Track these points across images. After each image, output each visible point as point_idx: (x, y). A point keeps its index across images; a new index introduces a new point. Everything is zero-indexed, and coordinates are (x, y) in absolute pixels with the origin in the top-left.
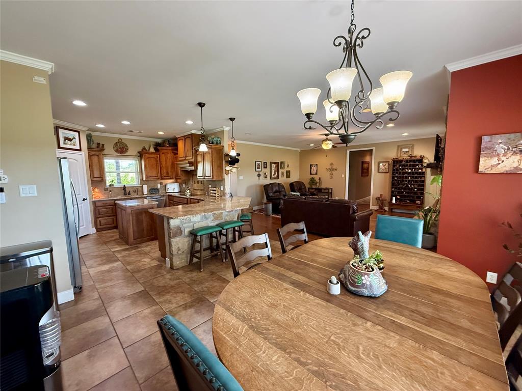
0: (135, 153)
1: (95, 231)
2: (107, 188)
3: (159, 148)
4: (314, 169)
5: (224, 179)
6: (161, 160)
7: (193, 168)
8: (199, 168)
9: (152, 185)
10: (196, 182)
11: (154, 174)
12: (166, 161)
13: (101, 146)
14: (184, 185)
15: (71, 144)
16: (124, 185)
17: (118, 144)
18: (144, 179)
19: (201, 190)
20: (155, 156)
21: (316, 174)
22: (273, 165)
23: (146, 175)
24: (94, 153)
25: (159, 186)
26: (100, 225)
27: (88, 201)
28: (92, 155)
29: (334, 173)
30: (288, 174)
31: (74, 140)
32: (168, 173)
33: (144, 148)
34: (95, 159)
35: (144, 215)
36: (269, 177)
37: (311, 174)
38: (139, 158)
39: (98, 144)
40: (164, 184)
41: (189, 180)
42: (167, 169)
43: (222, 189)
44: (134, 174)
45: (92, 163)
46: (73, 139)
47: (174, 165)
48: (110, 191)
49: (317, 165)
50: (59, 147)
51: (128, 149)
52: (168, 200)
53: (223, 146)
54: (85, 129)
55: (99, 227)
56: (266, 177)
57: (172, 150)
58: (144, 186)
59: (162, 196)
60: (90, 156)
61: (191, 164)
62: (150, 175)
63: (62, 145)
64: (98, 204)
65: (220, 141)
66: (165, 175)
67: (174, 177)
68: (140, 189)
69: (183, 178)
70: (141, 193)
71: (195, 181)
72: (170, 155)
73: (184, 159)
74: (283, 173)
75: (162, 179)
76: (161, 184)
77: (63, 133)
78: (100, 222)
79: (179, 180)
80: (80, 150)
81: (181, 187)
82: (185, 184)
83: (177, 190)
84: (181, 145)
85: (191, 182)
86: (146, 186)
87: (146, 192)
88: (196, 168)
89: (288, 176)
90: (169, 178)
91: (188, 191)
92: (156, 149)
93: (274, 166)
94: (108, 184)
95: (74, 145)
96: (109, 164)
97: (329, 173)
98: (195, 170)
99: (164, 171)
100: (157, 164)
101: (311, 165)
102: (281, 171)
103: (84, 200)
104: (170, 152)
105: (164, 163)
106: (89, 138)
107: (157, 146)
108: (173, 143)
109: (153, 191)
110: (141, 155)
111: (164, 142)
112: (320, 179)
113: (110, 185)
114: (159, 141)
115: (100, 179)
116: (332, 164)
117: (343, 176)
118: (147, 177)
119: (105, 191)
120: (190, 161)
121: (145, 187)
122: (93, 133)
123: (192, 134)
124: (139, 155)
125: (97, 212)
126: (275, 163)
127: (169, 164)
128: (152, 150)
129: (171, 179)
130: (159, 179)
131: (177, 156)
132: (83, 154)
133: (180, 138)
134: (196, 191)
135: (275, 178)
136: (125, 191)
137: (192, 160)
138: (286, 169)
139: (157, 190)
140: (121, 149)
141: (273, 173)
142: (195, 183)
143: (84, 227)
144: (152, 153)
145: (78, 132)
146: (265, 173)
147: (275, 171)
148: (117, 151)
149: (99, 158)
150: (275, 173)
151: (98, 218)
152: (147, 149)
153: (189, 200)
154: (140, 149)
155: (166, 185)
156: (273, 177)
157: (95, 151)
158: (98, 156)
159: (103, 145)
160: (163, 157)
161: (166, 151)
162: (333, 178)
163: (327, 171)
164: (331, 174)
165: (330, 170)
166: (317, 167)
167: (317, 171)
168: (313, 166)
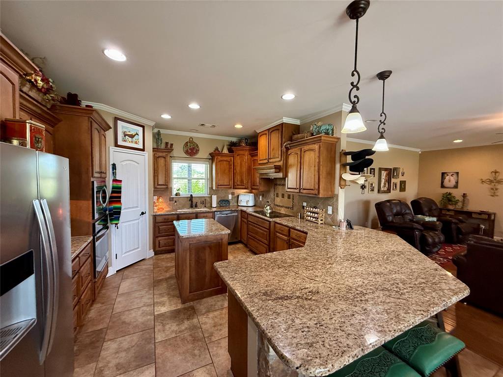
0: (207, 156)
1: (152, 253)
2: (173, 198)
3: (234, 148)
4: (450, 181)
5: (337, 196)
6: (236, 164)
7: (280, 175)
8: (290, 175)
9: (222, 195)
10: (280, 195)
11: (226, 182)
12: (241, 164)
13: (169, 146)
14: (261, 197)
15: (132, 142)
16: (191, 195)
17: (189, 144)
18: (214, 188)
19: (288, 208)
20: (228, 159)
21: (456, 187)
22: (383, 172)
23: (216, 183)
24: (160, 154)
25: (230, 197)
26: (159, 247)
27: (147, 215)
28: (159, 157)
29: (499, 186)
30: (403, 186)
31: (136, 137)
32: (242, 181)
33: (217, 149)
34: (161, 161)
35: (207, 251)
36: (376, 190)
37: (443, 186)
38: (210, 161)
39: (167, 144)
40: (236, 195)
41: (268, 191)
42: (241, 176)
43: (330, 212)
44: (204, 180)
45: (158, 167)
46: (135, 135)
47: (251, 171)
48: (176, 202)
49: (457, 173)
50: (116, 145)
51: (198, 150)
52: (240, 216)
53: (339, 139)
54: (153, 124)
55: (157, 249)
56: (373, 190)
57: (250, 150)
58: (213, 196)
59: (233, 211)
60: (156, 159)
61: (278, 169)
62: (221, 183)
63: (120, 142)
64: (159, 219)
65: (333, 130)
66: (239, 183)
67: (249, 187)
68: (208, 199)
69: (262, 188)
70: (209, 205)
71: (277, 194)
72: (246, 157)
73: (266, 161)
74: (396, 184)
75: (234, 188)
76: (233, 194)
77: (123, 127)
78: (159, 242)
79: (254, 191)
80: (143, 150)
81: (257, 199)
82: (263, 196)
83: (251, 203)
84: (263, 142)
85: (272, 195)
86: (216, 196)
87: (214, 204)
88: (286, 175)
89: (403, 188)
90: (244, 187)
91: (268, 207)
92: (230, 150)
93: (384, 174)
94: (174, 192)
95: (136, 143)
96: (178, 168)
97: (486, 186)
98: (284, 179)
99: (238, 178)
100: (230, 168)
101: (443, 174)
102: (393, 180)
103: (143, 213)
104: (247, 153)
105: (238, 169)
106: (157, 137)
107: (232, 146)
108: (251, 142)
109: (223, 203)
110: (213, 157)
111: (240, 141)
112: (464, 195)
113: (177, 195)
114: (234, 140)
115: (165, 187)
118: (218, 185)
119: (170, 201)
120: (277, 164)
121: (214, 198)
122: (162, 131)
123: (282, 124)
124: (211, 157)
125: (157, 229)
126: (386, 169)
127: (244, 169)
128: (226, 151)
129: (245, 189)
130: (231, 188)
131: (255, 158)
132: (147, 155)
133: (263, 133)
134: (279, 208)
135: (384, 192)
136: (192, 202)
137: (281, 163)
138: (401, 178)
139: (228, 201)
140: (191, 151)
141: (382, 184)
142: (277, 196)
143: (139, 249)
144: (225, 155)
145: (143, 127)
146: (372, 184)
147: (386, 181)
148: (187, 152)
149: (166, 161)
150: (385, 184)
151: (158, 237)
152: (220, 150)
153: (272, 224)
154: (212, 150)
155: (238, 196)
156: (382, 189)
157: (162, 152)
158: (164, 158)
159: (172, 145)
160: (238, 160)
161: (241, 152)
162: (497, 196)
163: (483, 184)
164: (492, 189)
165: (491, 181)
166: (458, 177)
167: (457, 183)
168: (448, 175)
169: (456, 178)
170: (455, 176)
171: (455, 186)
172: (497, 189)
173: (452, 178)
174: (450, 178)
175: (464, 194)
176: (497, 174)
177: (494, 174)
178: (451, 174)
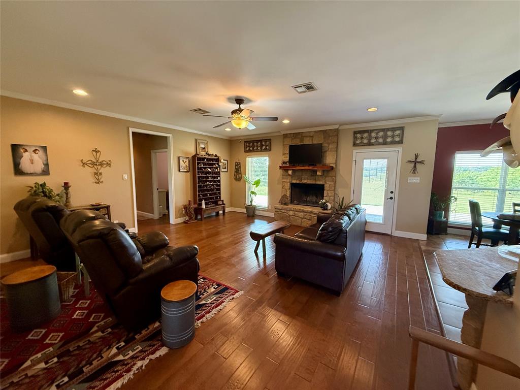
4: (31, 161)
21: (46, 172)
29: (102, 170)
37: (18, 171)
49: (45, 148)
97: (89, 170)
112: (66, 186)
116: (96, 151)
117: (126, 177)
162: (102, 182)
163: (84, 167)
164: (96, 174)
165: (94, 164)
166: (47, 155)
167: (47, 165)
168: (26, 151)
169: (44, 157)
170: (41, 153)
171: (43, 171)
172: (101, 174)
173: (35, 157)
174: (31, 156)
175: (66, 184)
176: (98, 154)
177: (94, 153)
178: (34, 149)
